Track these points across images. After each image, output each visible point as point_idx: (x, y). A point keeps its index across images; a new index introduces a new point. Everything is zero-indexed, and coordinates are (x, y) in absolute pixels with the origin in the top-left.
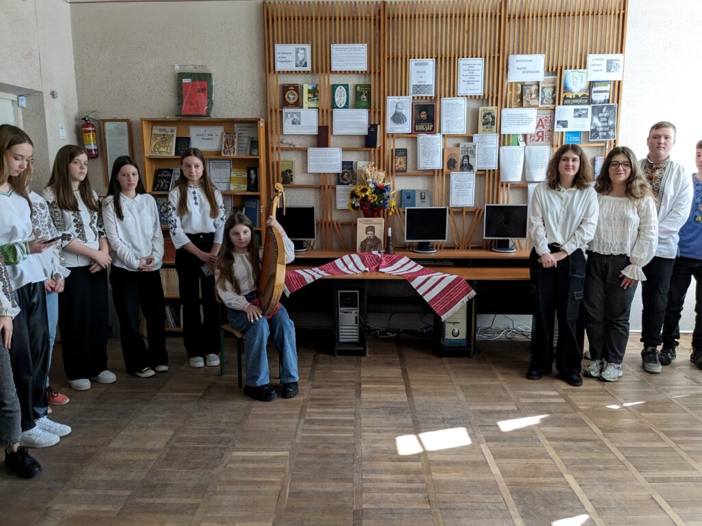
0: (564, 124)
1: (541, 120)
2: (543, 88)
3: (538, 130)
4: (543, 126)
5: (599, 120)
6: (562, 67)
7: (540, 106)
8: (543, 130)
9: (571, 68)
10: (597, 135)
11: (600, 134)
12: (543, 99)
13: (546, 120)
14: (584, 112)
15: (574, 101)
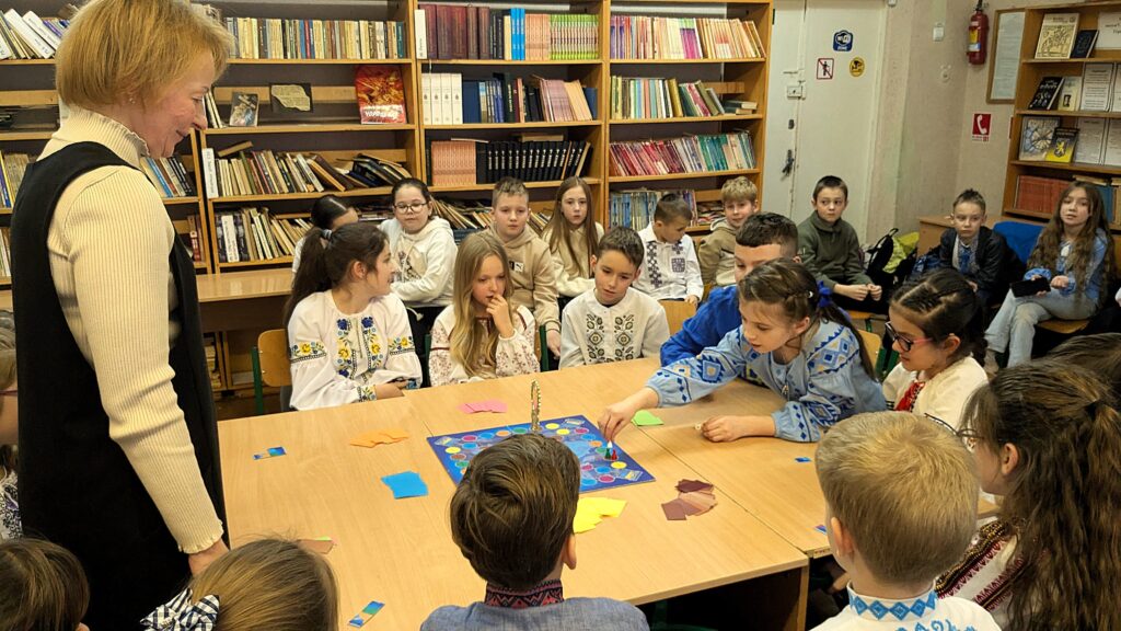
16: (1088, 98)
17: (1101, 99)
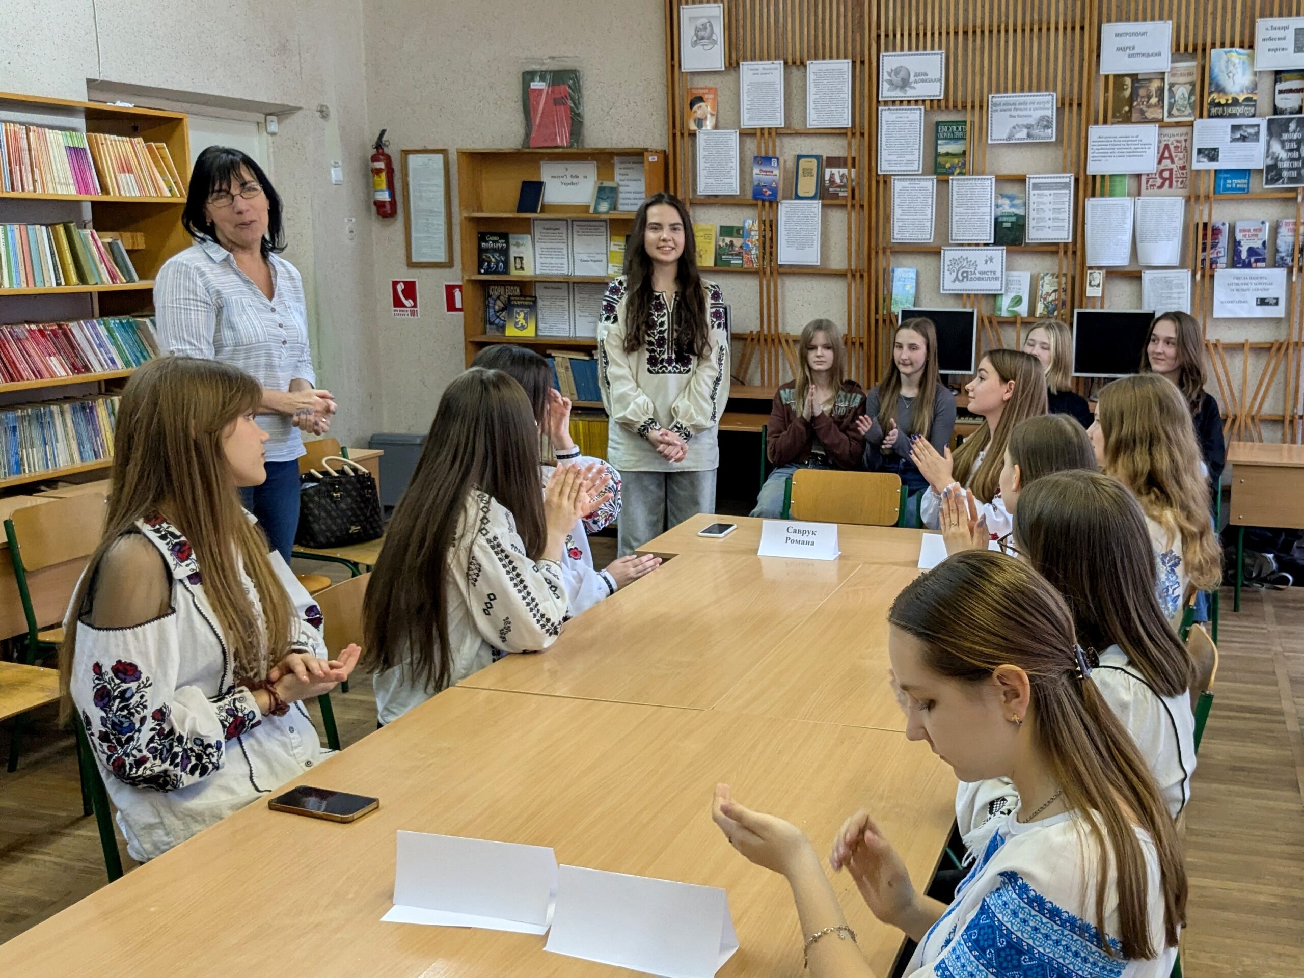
0: (1212, 154)
1: (1167, 146)
2: (1171, 85)
3: (1162, 167)
4: (1171, 158)
5: (1283, 147)
6: (1204, 46)
7: (1166, 120)
8: (1170, 166)
9: (1223, 45)
10: (1278, 178)
11: (1285, 174)
12: (1171, 106)
13: (1176, 147)
14: (1252, 131)
15: (1230, 110)
16: (543, 260)
17: (560, 261)
